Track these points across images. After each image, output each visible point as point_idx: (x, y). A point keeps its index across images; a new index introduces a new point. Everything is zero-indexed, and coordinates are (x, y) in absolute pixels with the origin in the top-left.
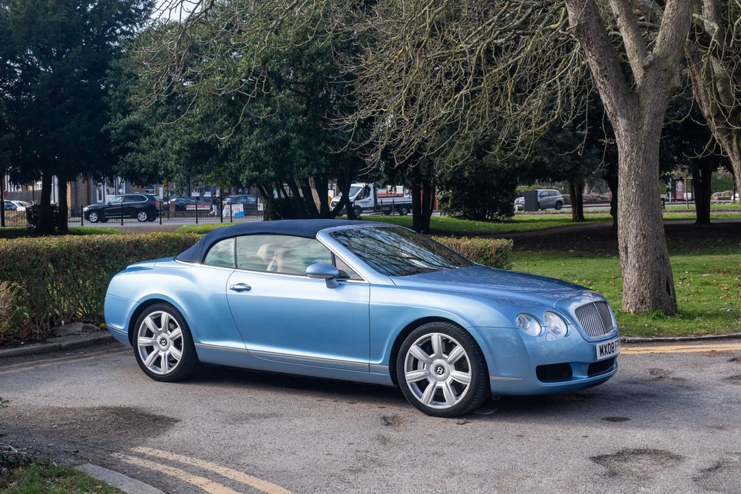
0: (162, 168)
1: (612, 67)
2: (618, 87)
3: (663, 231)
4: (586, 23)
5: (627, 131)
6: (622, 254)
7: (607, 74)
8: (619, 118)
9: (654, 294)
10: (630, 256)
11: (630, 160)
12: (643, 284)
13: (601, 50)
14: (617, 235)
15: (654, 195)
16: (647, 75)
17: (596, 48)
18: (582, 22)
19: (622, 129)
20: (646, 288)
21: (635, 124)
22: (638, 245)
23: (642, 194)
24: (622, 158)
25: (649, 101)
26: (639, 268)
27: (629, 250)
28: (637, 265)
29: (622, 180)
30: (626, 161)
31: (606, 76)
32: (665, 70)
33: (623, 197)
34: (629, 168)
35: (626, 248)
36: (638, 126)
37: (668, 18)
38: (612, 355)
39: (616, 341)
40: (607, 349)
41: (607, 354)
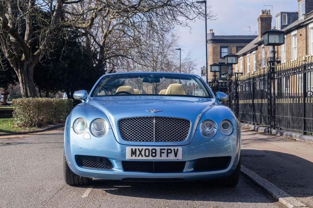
38: (150, 158)
39: (165, 149)
40: (143, 153)
41: (142, 156)
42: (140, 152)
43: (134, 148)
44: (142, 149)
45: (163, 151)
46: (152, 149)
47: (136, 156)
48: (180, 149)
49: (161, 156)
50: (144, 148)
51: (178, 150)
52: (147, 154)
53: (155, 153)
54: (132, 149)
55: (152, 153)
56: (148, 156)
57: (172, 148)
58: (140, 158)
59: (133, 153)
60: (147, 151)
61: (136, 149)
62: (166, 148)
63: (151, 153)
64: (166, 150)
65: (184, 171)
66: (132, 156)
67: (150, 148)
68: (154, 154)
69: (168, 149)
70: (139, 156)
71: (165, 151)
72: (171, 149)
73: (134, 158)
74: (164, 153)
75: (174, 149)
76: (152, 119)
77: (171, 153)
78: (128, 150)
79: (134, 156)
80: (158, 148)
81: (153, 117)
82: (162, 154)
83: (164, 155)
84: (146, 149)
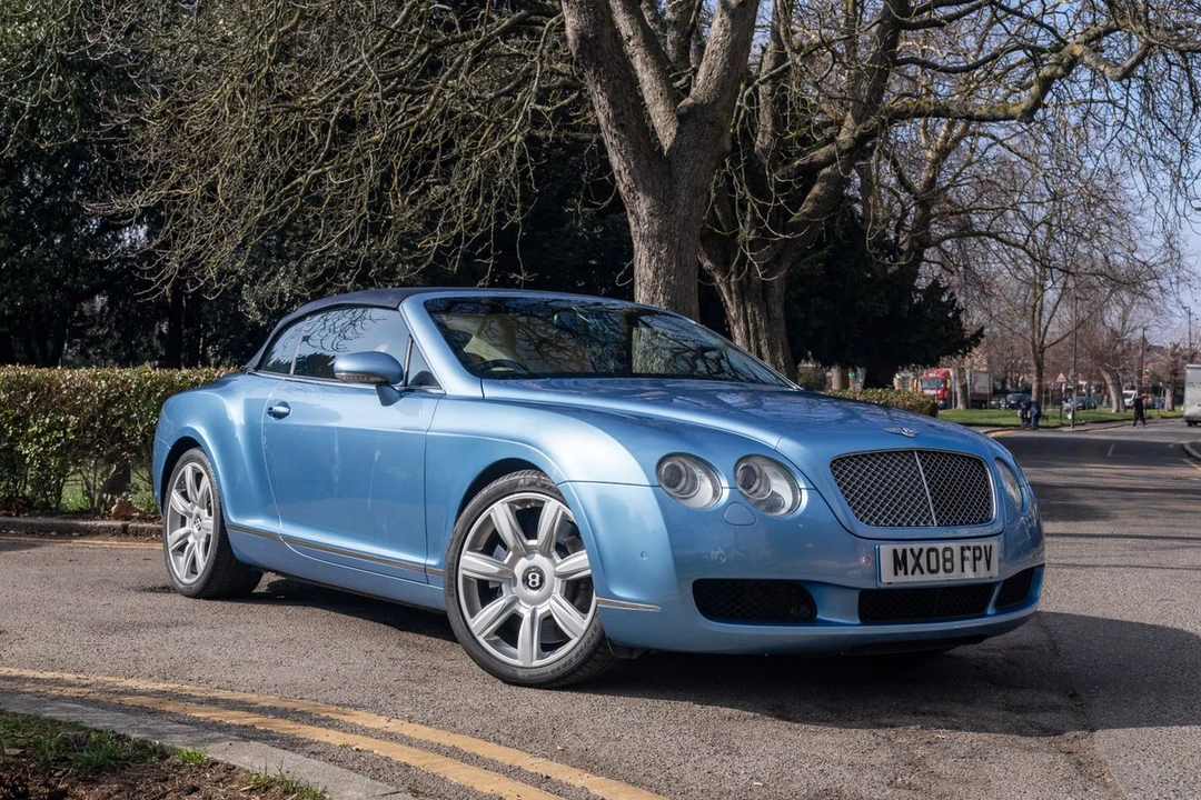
1: (631, 112)
2: (640, 144)
4: (596, 38)
5: (652, 215)
7: (623, 122)
8: (640, 194)
11: (657, 261)
13: (617, 82)
16: (685, 129)
17: (609, 79)
18: (590, 35)
19: (645, 212)
21: (664, 206)
24: (643, 259)
25: (686, 170)
29: (643, 292)
30: (650, 261)
31: (622, 125)
32: (712, 123)
34: (655, 273)
36: (669, 207)
37: (717, 42)
38: (941, 577)
39: (969, 548)
40: (923, 561)
41: (922, 573)
42: (917, 559)
43: (900, 547)
44: (921, 550)
46: (945, 549)
47: (906, 573)
48: (996, 544)
49: (963, 569)
50: (926, 546)
51: (991, 548)
52: (933, 566)
53: (951, 560)
54: (895, 551)
55: (945, 560)
56: (936, 571)
57: (982, 544)
58: (917, 579)
59: (899, 562)
60: (933, 555)
61: (904, 551)
62: (972, 543)
63: (941, 560)
64: (972, 549)
65: (989, 612)
66: (896, 574)
67: (940, 546)
68: (948, 565)
69: (975, 549)
70: (913, 573)
71: (968, 554)
72: (979, 548)
73: (902, 579)
74: (967, 559)
75: (985, 548)
76: (911, 457)
77: (980, 558)
78: (886, 551)
79: (901, 572)
80: (955, 546)
81: (912, 452)
82: (965, 562)
83: (968, 565)
84: (930, 550)
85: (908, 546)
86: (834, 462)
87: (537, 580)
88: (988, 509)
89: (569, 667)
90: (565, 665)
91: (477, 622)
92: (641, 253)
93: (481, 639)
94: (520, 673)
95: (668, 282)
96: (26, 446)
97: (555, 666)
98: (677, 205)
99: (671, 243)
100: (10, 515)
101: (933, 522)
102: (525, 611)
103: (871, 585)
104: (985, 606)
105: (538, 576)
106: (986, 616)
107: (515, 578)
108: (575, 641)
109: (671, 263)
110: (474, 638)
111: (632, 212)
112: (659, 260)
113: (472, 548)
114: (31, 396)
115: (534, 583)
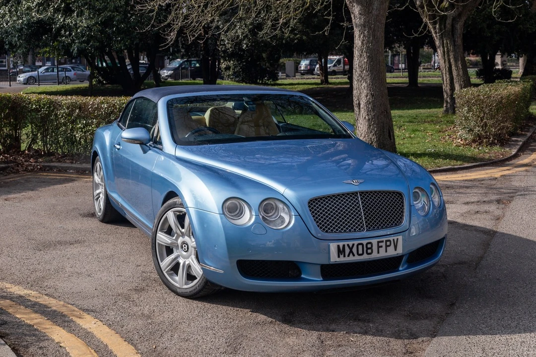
0: (7, 42)
3: (386, 91)
5: (360, 14)
6: (356, 109)
8: (355, 4)
9: (379, 139)
10: (362, 110)
11: (363, 37)
12: (371, 132)
14: (353, 95)
15: (381, 64)
19: (357, 13)
20: (373, 135)
21: (366, 10)
22: (368, 103)
23: (372, 63)
24: (357, 35)
26: (369, 119)
27: (361, 106)
28: (367, 118)
29: (357, 52)
30: (360, 37)
33: (357, 65)
34: (362, 43)
35: (359, 104)
36: (369, 10)
38: (365, 257)
39: (382, 242)
40: (354, 250)
41: (354, 255)
42: (351, 249)
43: (341, 244)
44: (353, 245)
45: (380, 244)
46: (367, 244)
47: (344, 256)
48: (400, 238)
49: (378, 253)
50: (356, 242)
51: (397, 239)
52: (360, 252)
53: (371, 248)
54: (338, 246)
55: (368, 249)
56: (362, 254)
57: (391, 239)
58: (351, 259)
59: (341, 251)
60: (360, 247)
62: (384, 239)
63: (365, 249)
64: (384, 242)
66: (339, 257)
67: (365, 242)
68: (369, 251)
69: (386, 241)
70: (349, 256)
71: (383, 244)
72: (390, 241)
73: (342, 259)
74: (381, 247)
75: (394, 240)
76: (356, 196)
77: (390, 245)
78: (333, 247)
79: (342, 256)
80: (374, 242)
81: (357, 193)
82: (380, 249)
83: (382, 250)
84: (359, 244)
85: (346, 243)
86: (311, 201)
87: (186, 248)
88: (401, 218)
89: (196, 291)
90: (194, 290)
91: (164, 264)
92: (357, 32)
93: (164, 272)
94: (178, 290)
95: (368, 47)
96: (77, 132)
97: (191, 290)
98: (373, 9)
99: (370, 28)
100: (72, 163)
101: (364, 229)
102: (181, 261)
103: (325, 262)
104: (398, 266)
105: (186, 246)
106: (398, 271)
107: (178, 245)
108: (198, 279)
109: (369, 38)
110: (162, 272)
111: (352, 13)
112: (364, 36)
113: (161, 230)
114: (77, 111)
115: (185, 249)
